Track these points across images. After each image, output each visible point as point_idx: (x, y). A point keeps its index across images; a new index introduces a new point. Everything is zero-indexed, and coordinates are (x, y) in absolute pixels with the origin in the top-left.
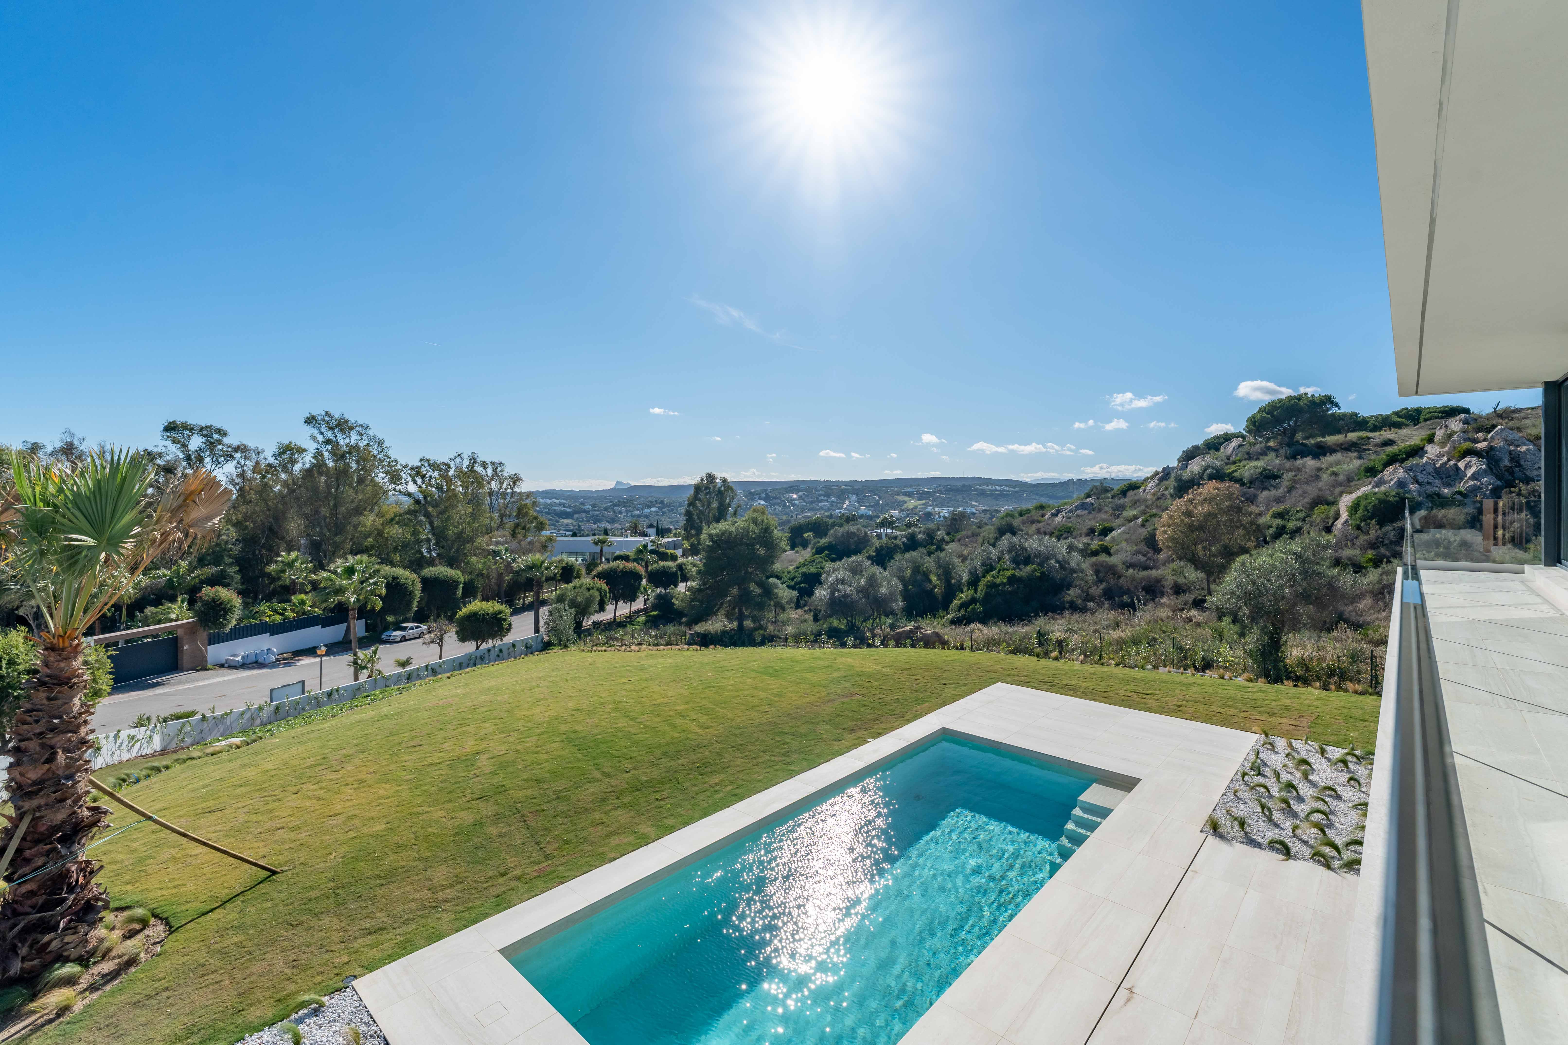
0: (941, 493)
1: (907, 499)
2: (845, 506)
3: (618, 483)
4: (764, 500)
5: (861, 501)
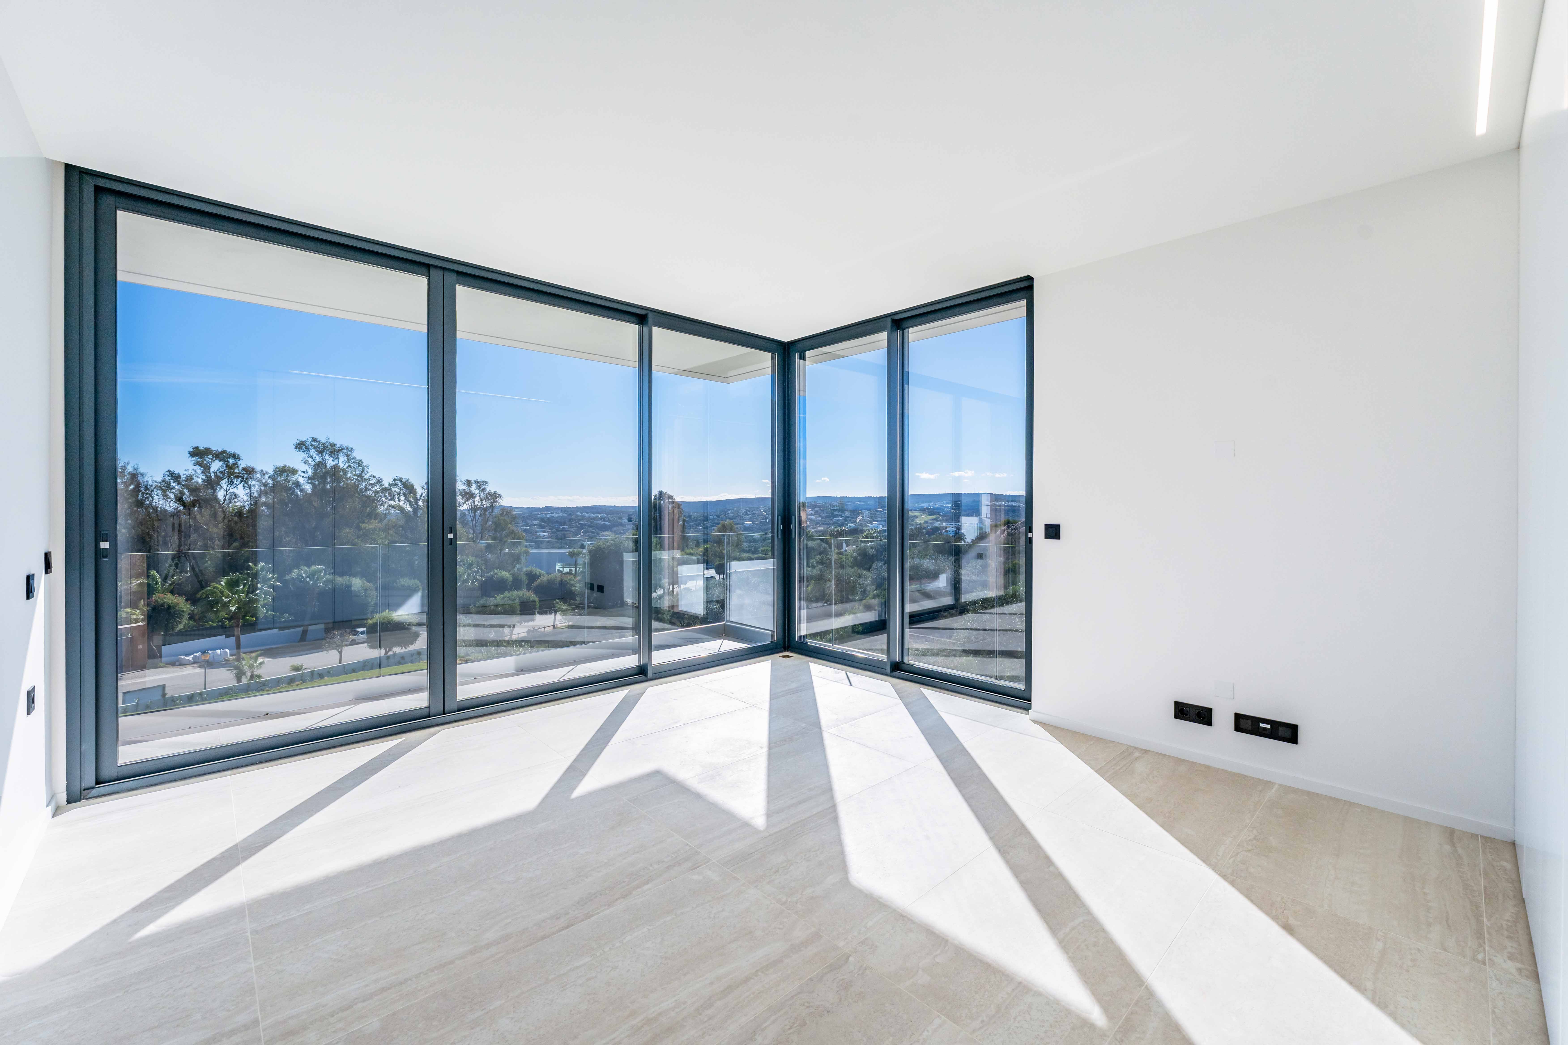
1: (917, 514)
2: (858, 520)
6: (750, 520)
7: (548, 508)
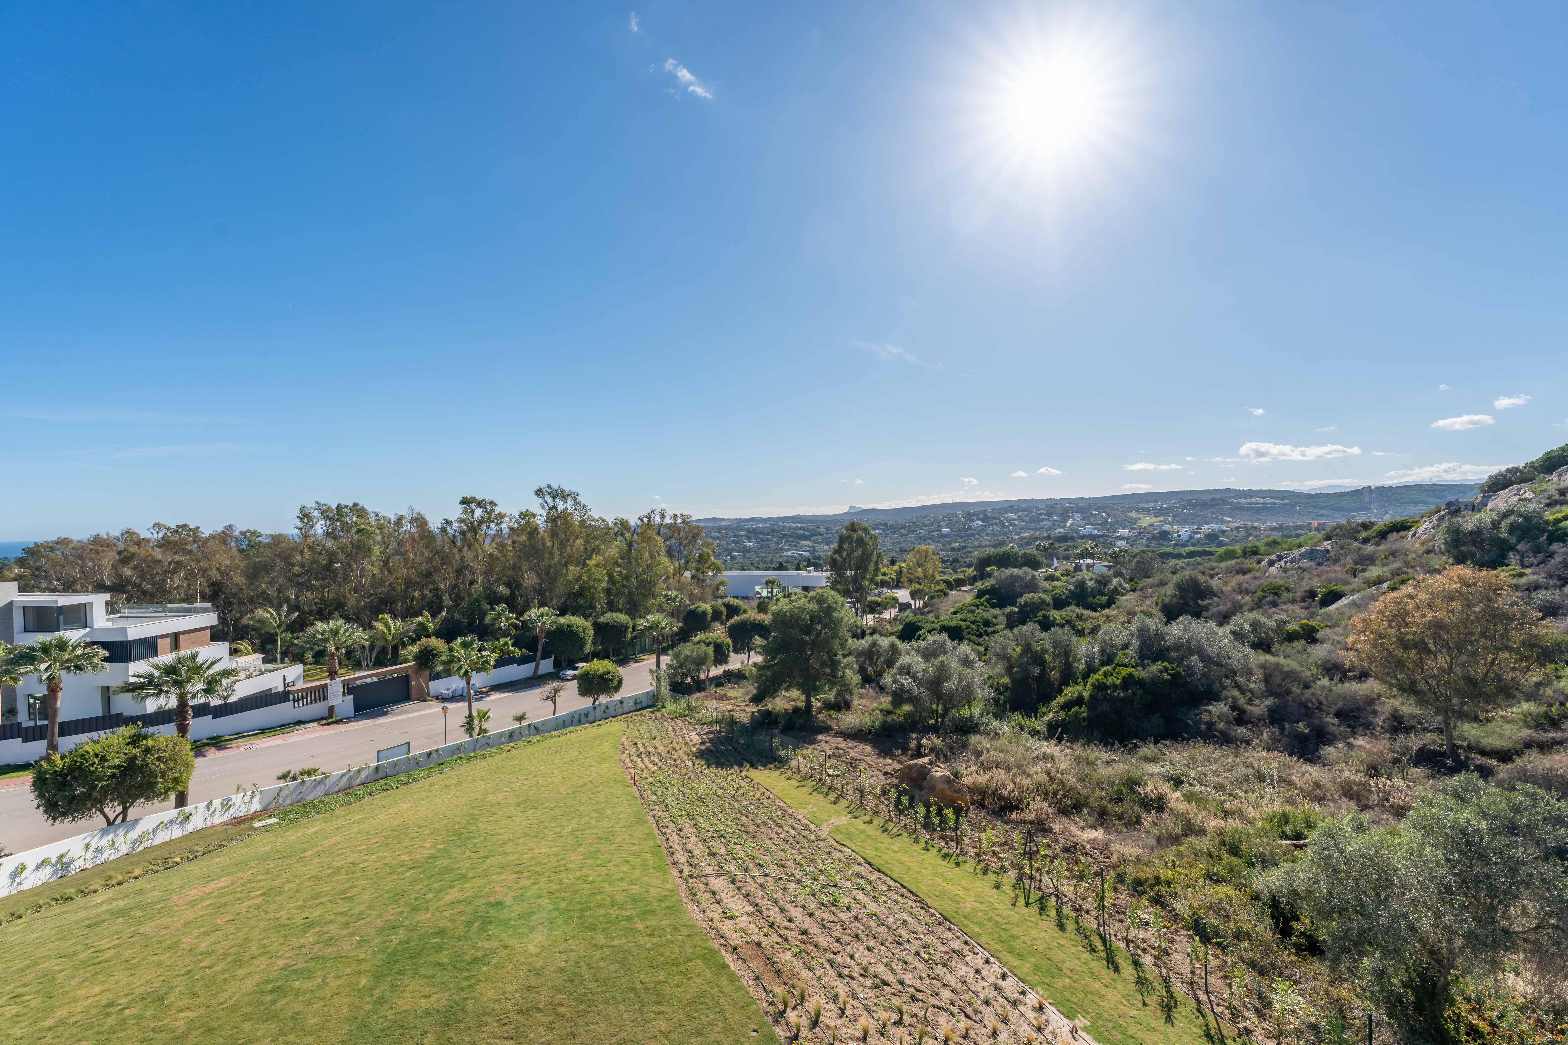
0: (1184, 508)
1: (1141, 515)
2: (1068, 525)
3: (851, 507)
4: (983, 520)
5: (1087, 519)
6: (947, 526)
7: (753, 519)
